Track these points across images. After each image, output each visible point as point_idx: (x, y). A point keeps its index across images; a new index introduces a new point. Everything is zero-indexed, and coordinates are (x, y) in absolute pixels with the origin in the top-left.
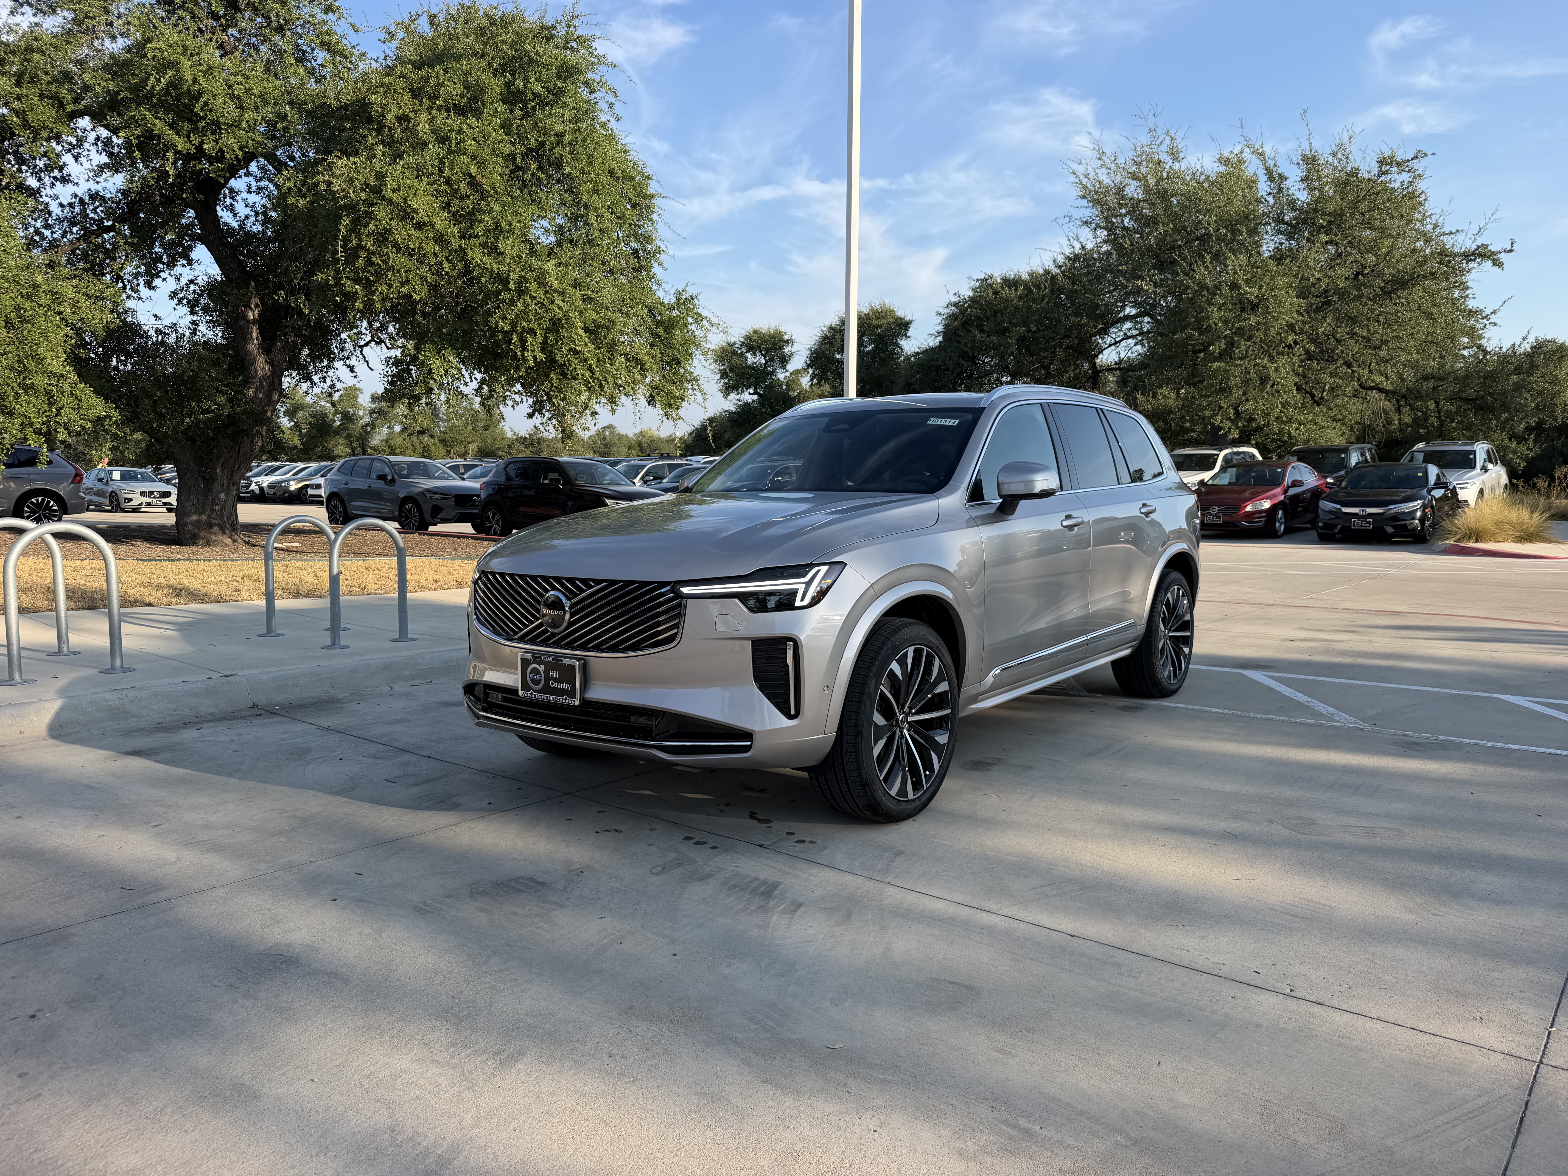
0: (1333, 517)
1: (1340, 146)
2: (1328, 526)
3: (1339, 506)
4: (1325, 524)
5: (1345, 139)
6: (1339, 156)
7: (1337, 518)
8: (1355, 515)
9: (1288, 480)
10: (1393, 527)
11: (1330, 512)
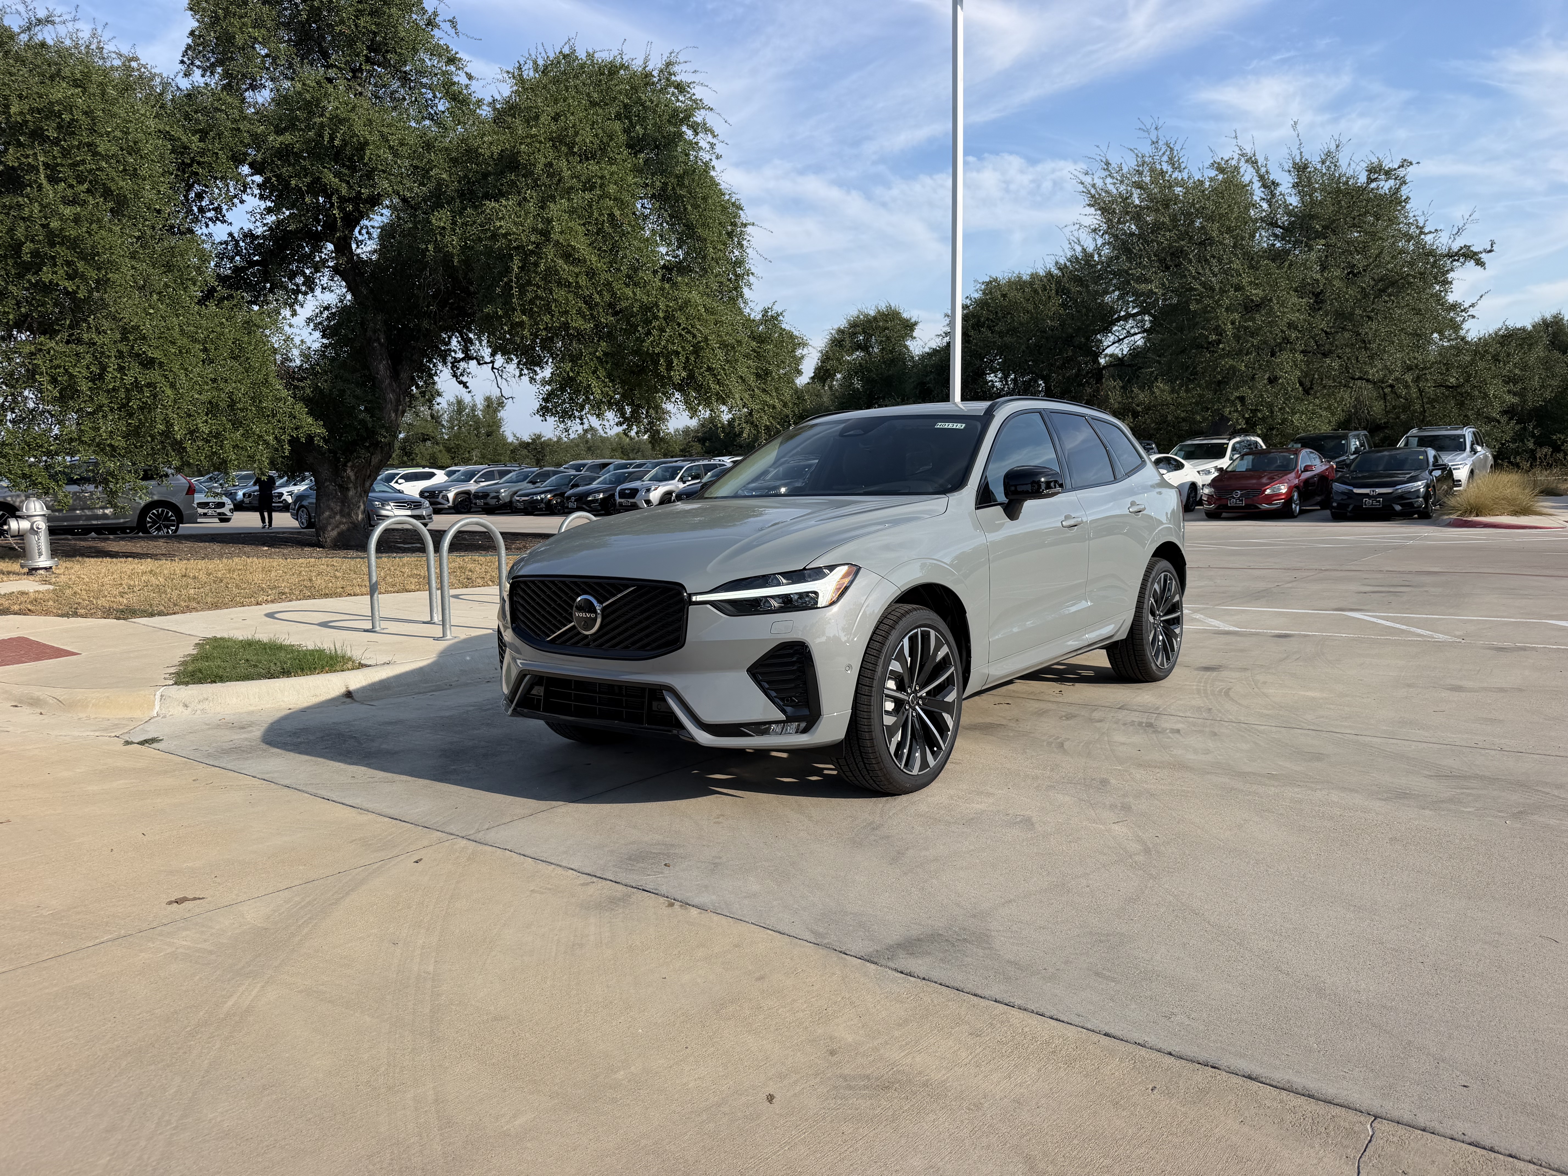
0: (1346, 497)
1: (1328, 154)
2: (1342, 506)
3: (1351, 488)
4: (1338, 504)
5: (1333, 147)
6: (1328, 163)
7: (1349, 498)
8: (1367, 495)
9: (1301, 465)
10: (1400, 505)
11: (1343, 493)
